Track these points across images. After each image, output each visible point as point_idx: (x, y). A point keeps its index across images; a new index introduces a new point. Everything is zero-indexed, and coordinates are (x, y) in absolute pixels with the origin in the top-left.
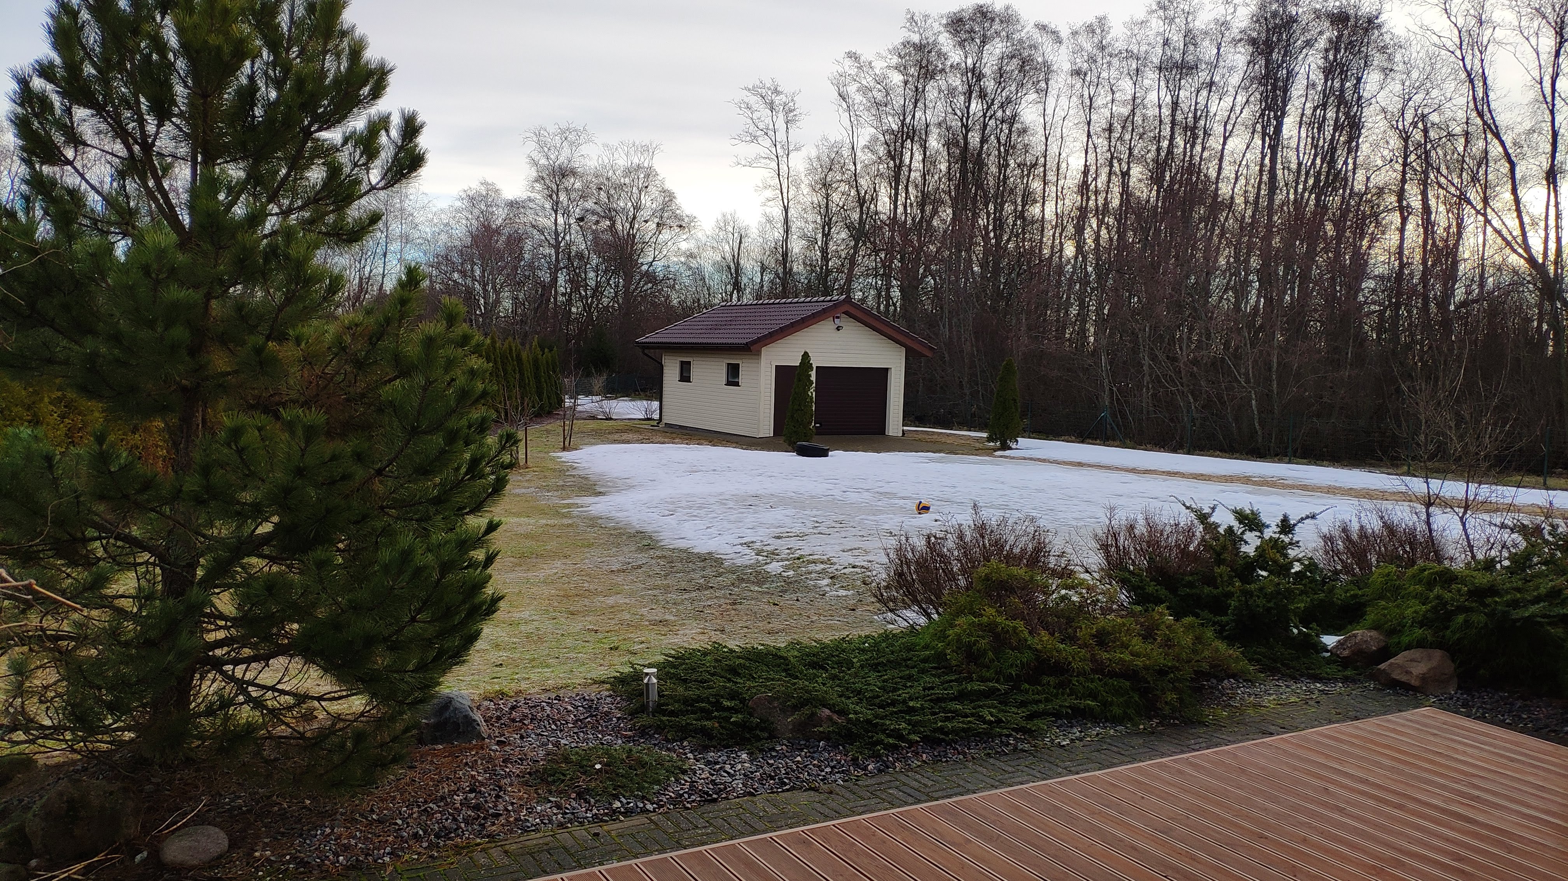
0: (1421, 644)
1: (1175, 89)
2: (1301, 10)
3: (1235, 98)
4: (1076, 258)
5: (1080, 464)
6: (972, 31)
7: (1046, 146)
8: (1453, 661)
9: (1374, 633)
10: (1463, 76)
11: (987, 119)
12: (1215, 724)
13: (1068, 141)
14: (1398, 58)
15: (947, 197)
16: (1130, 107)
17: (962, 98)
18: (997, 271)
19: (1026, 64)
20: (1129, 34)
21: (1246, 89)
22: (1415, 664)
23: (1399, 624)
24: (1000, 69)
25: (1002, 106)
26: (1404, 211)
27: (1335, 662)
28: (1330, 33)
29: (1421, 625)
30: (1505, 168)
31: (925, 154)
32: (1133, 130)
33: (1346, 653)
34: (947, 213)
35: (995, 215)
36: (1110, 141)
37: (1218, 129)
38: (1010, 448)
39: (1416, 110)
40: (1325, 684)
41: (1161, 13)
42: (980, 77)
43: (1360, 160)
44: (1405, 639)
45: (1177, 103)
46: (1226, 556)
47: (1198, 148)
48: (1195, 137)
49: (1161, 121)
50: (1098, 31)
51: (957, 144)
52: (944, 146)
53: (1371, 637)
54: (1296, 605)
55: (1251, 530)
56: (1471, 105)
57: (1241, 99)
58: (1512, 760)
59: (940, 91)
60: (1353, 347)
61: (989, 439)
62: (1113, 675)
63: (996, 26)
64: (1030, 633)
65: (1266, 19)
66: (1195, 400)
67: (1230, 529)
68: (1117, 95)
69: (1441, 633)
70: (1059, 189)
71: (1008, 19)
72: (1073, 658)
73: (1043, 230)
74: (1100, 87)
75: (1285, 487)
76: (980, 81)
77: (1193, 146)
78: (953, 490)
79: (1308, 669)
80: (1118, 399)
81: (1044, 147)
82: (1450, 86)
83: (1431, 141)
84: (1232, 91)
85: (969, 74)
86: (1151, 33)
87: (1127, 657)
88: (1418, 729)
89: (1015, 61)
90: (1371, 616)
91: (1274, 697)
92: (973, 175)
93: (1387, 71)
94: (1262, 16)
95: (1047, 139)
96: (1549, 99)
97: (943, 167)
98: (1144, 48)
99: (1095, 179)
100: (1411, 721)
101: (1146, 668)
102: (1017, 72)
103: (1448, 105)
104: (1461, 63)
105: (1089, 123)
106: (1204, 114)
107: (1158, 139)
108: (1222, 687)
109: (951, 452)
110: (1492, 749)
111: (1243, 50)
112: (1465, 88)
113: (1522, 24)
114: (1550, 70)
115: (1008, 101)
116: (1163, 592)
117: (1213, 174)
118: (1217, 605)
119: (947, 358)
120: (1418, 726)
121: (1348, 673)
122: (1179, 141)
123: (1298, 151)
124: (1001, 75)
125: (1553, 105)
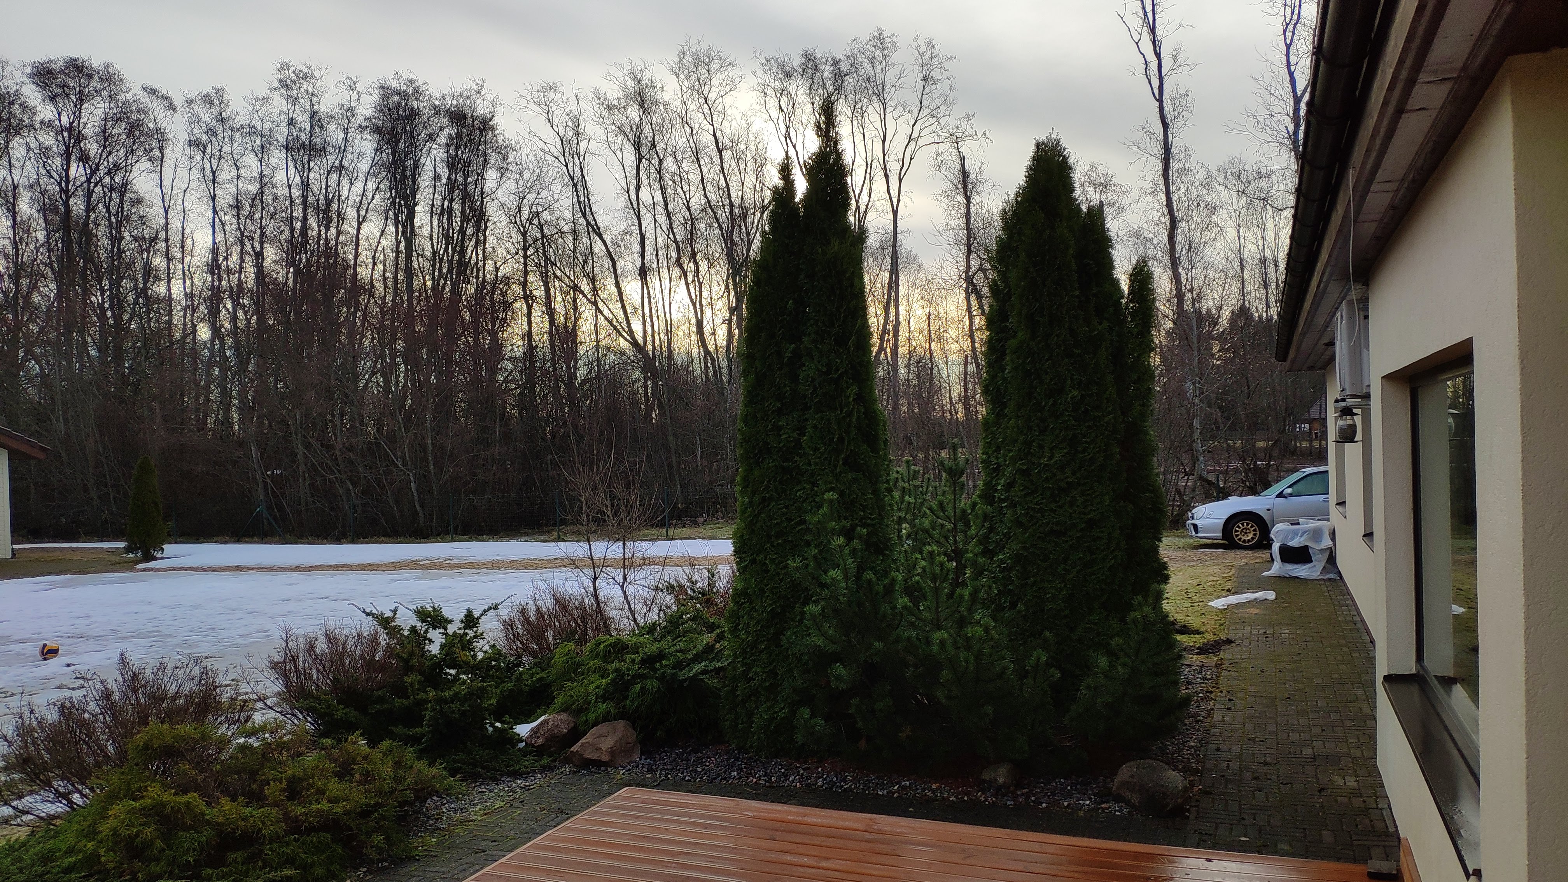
0: (606, 718)
1: (304, 169)
2: (421, 105)
3: (365, 184)
4: (212, 341)
5: (239, 569)
6: (64, 86)
7: (166, 218)
8: (634, 729)
9: (564, 716)
10: (567, 180)
11: (92, 185)
12: (426, 856)
13: (192, 216)
14: (511, 158)
15: (48, 270)
16: (258, 185)
17: (58, 161)
18: (119, 357)
19: (134, 128)
20: (250, 109)
21: (376, 175)
22: (603, 739)
23: (585, 702)
24: (104, 131)
25: (109, 173)
26: (529, 298)
27: (530, 753)
28: (450, 130)
29: (604, 698)
30: (607, 263)
31: (14, 220)
32: (263, 209)
33: (540, 741)
34: (50, 288)
35: (111, 292)
36: (239, 219)
37: (351, 213)
38: (155, 559)
39: (531, 208)
40: (526, 779)
41: (283, 91)
42: (80, 137)
43: (489, 250)
44: (592, 716)
45: (308, 185)
46: (414, 661)
47: (333, 231)
48: (329, 220)
49: (292, 202)
50: (216, 102)
51: (56, 211)
52: (39, 211)
53: (561, 719)
54: (489, 702)
55: (435, 628)
56: (577, 207)
57: (371, 185)
58: (706, 826)
59: (29, 149)
60: (500, 426)
61: (128, 550)
62: (311, 830)
63: (95, 83)
64: (208, 804)
65: (389, 110)
66: (354, 486)
67: (413, 629)
68: (242, 171)
69: (622, 704)
70: (186, 267)
71: (109, 78)
72: (263, 823)
73: (171, 311)
74: (223, 161)
75: (452, 567)
76: (80, 142)
77: (328, 229)
78: (87, 622)
79: (507, 766)
80: (273, 492)
81: (164, 221)
82: (557, 188)
83: (546, 237)
84: (362, 177)
85: (66, 134)
86: (275, 112)
87: (324, 806)
88: (623, 815)
89: (123, 125)
90: (559, 700)
91: (479, 807)
92: (79, 246)
93: (503, 171)
94: (385, 106)
95: (166, 212)
96: (635, 206)
97: (41, 236)
98: (267, 125)
99: (226, 259)
100: (614, 807)
101: (347, 813)
102: (124, 137)
103: (555, 205)
104: (565, 169)
105: (213, 198)
106: (336, 198)
107: (291, 220)
108: (427, 808)
109: (80, 572)
110: (688, 819)
111: (369, 137)
112: (569, 191)
113: (610, 139)
114: (634, 181)
115: (117, 167)
116: (353, 714)
117: (351, 257)
118: (412, 716)
119: (65, 457)
120: (621, 812)
121: (545, 761)
122: (312, 222)
123: (431, 239)
124: (105, 137)
125: (639, 211)
